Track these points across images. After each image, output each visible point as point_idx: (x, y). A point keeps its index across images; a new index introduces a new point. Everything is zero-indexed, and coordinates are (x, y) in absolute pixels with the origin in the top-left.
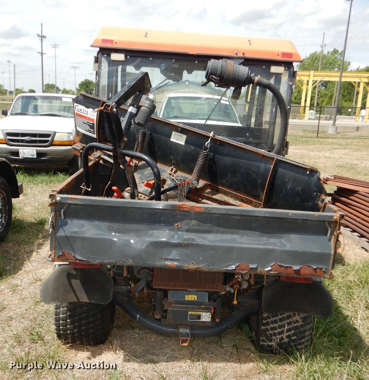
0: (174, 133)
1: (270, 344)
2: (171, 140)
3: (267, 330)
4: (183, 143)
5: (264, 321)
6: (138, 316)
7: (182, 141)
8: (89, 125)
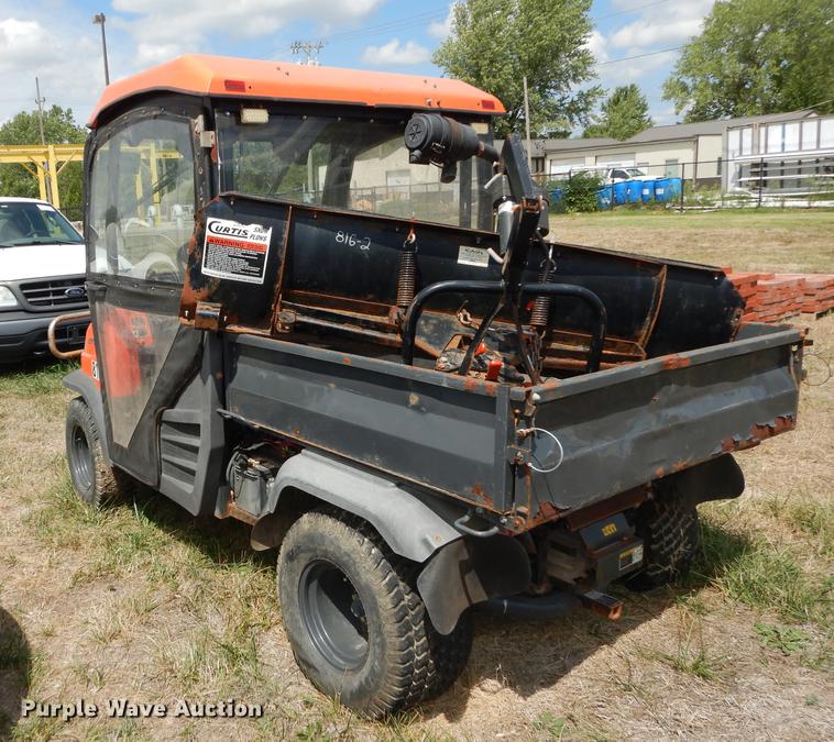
0: (462, 249)
1: (666, 569)
2: (459, 261)
3: (661, 548)
4: (486, 265)
5: (654, 536)
6: (506, 604)
7: (480, 261)
8: (247, 260)
